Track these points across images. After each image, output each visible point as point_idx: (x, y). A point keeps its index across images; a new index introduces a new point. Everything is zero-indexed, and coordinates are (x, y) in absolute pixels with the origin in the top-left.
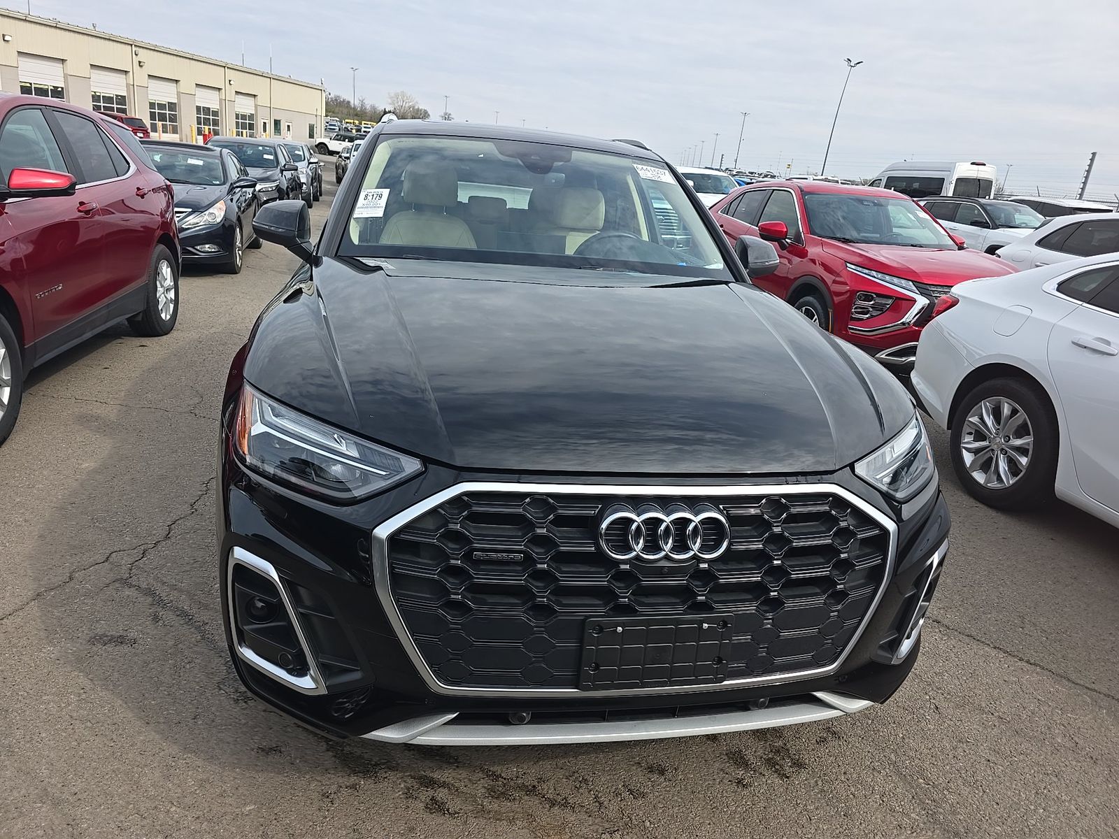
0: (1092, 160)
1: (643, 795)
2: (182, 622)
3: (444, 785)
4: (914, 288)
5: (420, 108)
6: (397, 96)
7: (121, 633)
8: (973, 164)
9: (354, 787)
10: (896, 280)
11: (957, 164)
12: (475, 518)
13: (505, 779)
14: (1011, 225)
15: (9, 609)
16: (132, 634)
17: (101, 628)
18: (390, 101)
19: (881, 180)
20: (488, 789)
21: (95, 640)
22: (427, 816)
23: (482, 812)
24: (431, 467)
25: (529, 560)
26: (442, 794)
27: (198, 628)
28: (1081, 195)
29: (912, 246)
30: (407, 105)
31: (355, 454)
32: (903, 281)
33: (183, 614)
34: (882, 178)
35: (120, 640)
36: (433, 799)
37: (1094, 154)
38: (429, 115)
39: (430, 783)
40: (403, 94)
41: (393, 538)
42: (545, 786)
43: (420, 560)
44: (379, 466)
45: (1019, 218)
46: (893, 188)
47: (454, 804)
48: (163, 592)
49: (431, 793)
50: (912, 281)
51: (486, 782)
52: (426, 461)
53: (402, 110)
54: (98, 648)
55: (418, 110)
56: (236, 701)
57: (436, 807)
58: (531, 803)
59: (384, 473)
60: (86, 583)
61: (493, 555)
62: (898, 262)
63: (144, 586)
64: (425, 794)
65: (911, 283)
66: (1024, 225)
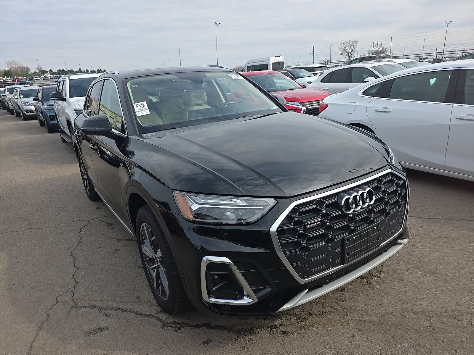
0: (313, 49)
1: (345, 300)
2: (121, 312)
3: (281, 325)
4: (300, 105)
5: (24, 66)
6: (10, 62)
7: (97, 327)
8: (276, 57)
9: (250, 340)
10: (293, 103)
11: (271, 58)
12: (301, 213)
13: (298, 314)
14: (300, 77)
15: (32, 339)
16: (103, 326)
17: (86, 328)
18: (7, 65)
19: (245, 68)
20: (296, 320)
21: (88, 334)
22: (285, 337)
23: (301, 328)
24: (279, 200)
25: (323, 223)
26: (282, 328)
27: (130, 311)
28: (313, 62)
29: (290, 90)
30: (17, 66)
31: (246, 204)
32: (295, 103)
33: (117, 309)
34: (245, 67)
35: (100, 330)
36: (281, 331)
37: (313, 47)
38: (29, 69)
39: (276, 327)
40: (13, 61)
41: (278, 230)
42: (313, 311)
43: (286, 236)
44: (259, 205)
45: (301, 74)
46: (250, 70)
47: (290, 329)
48: (100, 304)
49: (279, 329)
50: (299, 102)
51: (293, 318)
52: (276, 198)
53: (14, 69)
54: (93, 337)
55: (23, 67)
56: (176, 331)
57: (285, 333)
58: (314, 318)
59: (262, 207)
60: (58, 314)
61: (312, 225)
62: (290, 96)
63: (87, 305)
64: (277, 331)
65: (298, 103)
66: (304, 76)
